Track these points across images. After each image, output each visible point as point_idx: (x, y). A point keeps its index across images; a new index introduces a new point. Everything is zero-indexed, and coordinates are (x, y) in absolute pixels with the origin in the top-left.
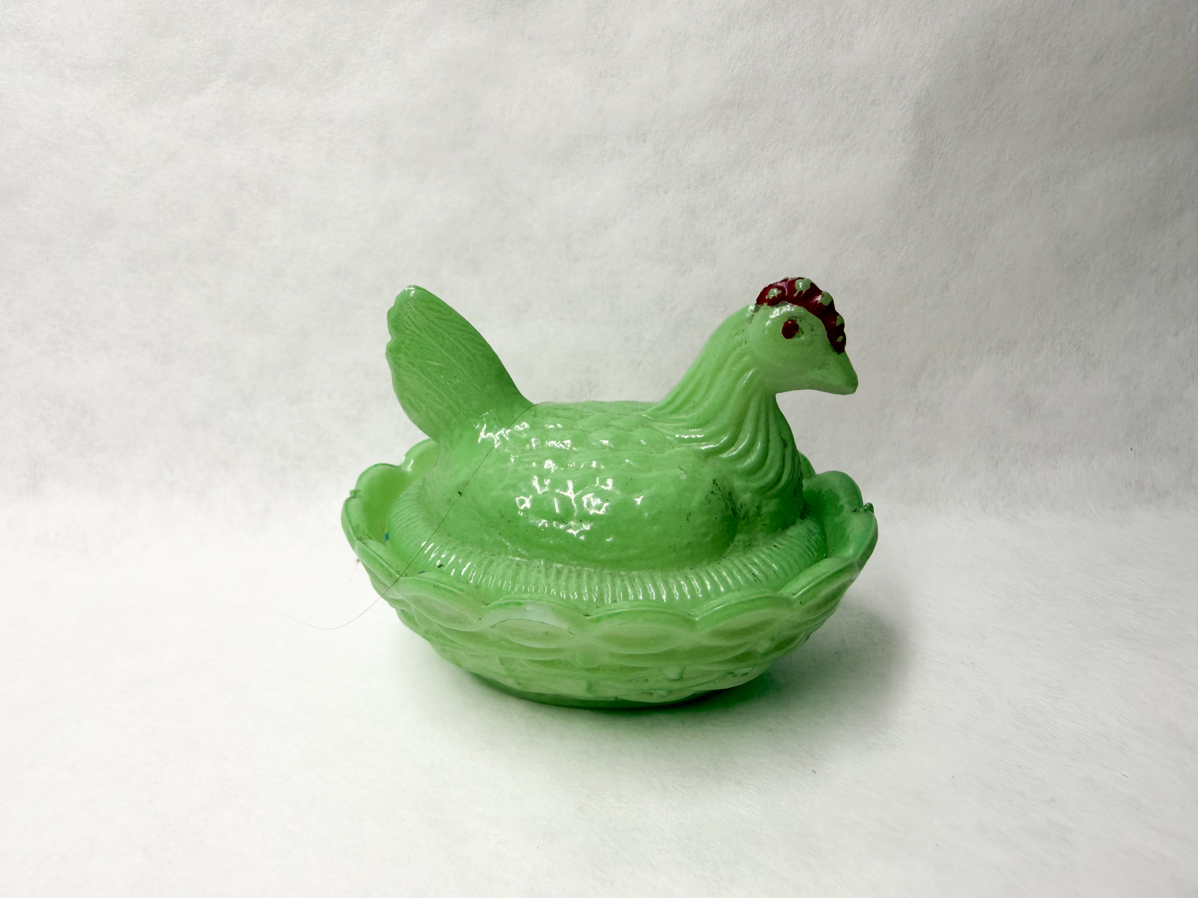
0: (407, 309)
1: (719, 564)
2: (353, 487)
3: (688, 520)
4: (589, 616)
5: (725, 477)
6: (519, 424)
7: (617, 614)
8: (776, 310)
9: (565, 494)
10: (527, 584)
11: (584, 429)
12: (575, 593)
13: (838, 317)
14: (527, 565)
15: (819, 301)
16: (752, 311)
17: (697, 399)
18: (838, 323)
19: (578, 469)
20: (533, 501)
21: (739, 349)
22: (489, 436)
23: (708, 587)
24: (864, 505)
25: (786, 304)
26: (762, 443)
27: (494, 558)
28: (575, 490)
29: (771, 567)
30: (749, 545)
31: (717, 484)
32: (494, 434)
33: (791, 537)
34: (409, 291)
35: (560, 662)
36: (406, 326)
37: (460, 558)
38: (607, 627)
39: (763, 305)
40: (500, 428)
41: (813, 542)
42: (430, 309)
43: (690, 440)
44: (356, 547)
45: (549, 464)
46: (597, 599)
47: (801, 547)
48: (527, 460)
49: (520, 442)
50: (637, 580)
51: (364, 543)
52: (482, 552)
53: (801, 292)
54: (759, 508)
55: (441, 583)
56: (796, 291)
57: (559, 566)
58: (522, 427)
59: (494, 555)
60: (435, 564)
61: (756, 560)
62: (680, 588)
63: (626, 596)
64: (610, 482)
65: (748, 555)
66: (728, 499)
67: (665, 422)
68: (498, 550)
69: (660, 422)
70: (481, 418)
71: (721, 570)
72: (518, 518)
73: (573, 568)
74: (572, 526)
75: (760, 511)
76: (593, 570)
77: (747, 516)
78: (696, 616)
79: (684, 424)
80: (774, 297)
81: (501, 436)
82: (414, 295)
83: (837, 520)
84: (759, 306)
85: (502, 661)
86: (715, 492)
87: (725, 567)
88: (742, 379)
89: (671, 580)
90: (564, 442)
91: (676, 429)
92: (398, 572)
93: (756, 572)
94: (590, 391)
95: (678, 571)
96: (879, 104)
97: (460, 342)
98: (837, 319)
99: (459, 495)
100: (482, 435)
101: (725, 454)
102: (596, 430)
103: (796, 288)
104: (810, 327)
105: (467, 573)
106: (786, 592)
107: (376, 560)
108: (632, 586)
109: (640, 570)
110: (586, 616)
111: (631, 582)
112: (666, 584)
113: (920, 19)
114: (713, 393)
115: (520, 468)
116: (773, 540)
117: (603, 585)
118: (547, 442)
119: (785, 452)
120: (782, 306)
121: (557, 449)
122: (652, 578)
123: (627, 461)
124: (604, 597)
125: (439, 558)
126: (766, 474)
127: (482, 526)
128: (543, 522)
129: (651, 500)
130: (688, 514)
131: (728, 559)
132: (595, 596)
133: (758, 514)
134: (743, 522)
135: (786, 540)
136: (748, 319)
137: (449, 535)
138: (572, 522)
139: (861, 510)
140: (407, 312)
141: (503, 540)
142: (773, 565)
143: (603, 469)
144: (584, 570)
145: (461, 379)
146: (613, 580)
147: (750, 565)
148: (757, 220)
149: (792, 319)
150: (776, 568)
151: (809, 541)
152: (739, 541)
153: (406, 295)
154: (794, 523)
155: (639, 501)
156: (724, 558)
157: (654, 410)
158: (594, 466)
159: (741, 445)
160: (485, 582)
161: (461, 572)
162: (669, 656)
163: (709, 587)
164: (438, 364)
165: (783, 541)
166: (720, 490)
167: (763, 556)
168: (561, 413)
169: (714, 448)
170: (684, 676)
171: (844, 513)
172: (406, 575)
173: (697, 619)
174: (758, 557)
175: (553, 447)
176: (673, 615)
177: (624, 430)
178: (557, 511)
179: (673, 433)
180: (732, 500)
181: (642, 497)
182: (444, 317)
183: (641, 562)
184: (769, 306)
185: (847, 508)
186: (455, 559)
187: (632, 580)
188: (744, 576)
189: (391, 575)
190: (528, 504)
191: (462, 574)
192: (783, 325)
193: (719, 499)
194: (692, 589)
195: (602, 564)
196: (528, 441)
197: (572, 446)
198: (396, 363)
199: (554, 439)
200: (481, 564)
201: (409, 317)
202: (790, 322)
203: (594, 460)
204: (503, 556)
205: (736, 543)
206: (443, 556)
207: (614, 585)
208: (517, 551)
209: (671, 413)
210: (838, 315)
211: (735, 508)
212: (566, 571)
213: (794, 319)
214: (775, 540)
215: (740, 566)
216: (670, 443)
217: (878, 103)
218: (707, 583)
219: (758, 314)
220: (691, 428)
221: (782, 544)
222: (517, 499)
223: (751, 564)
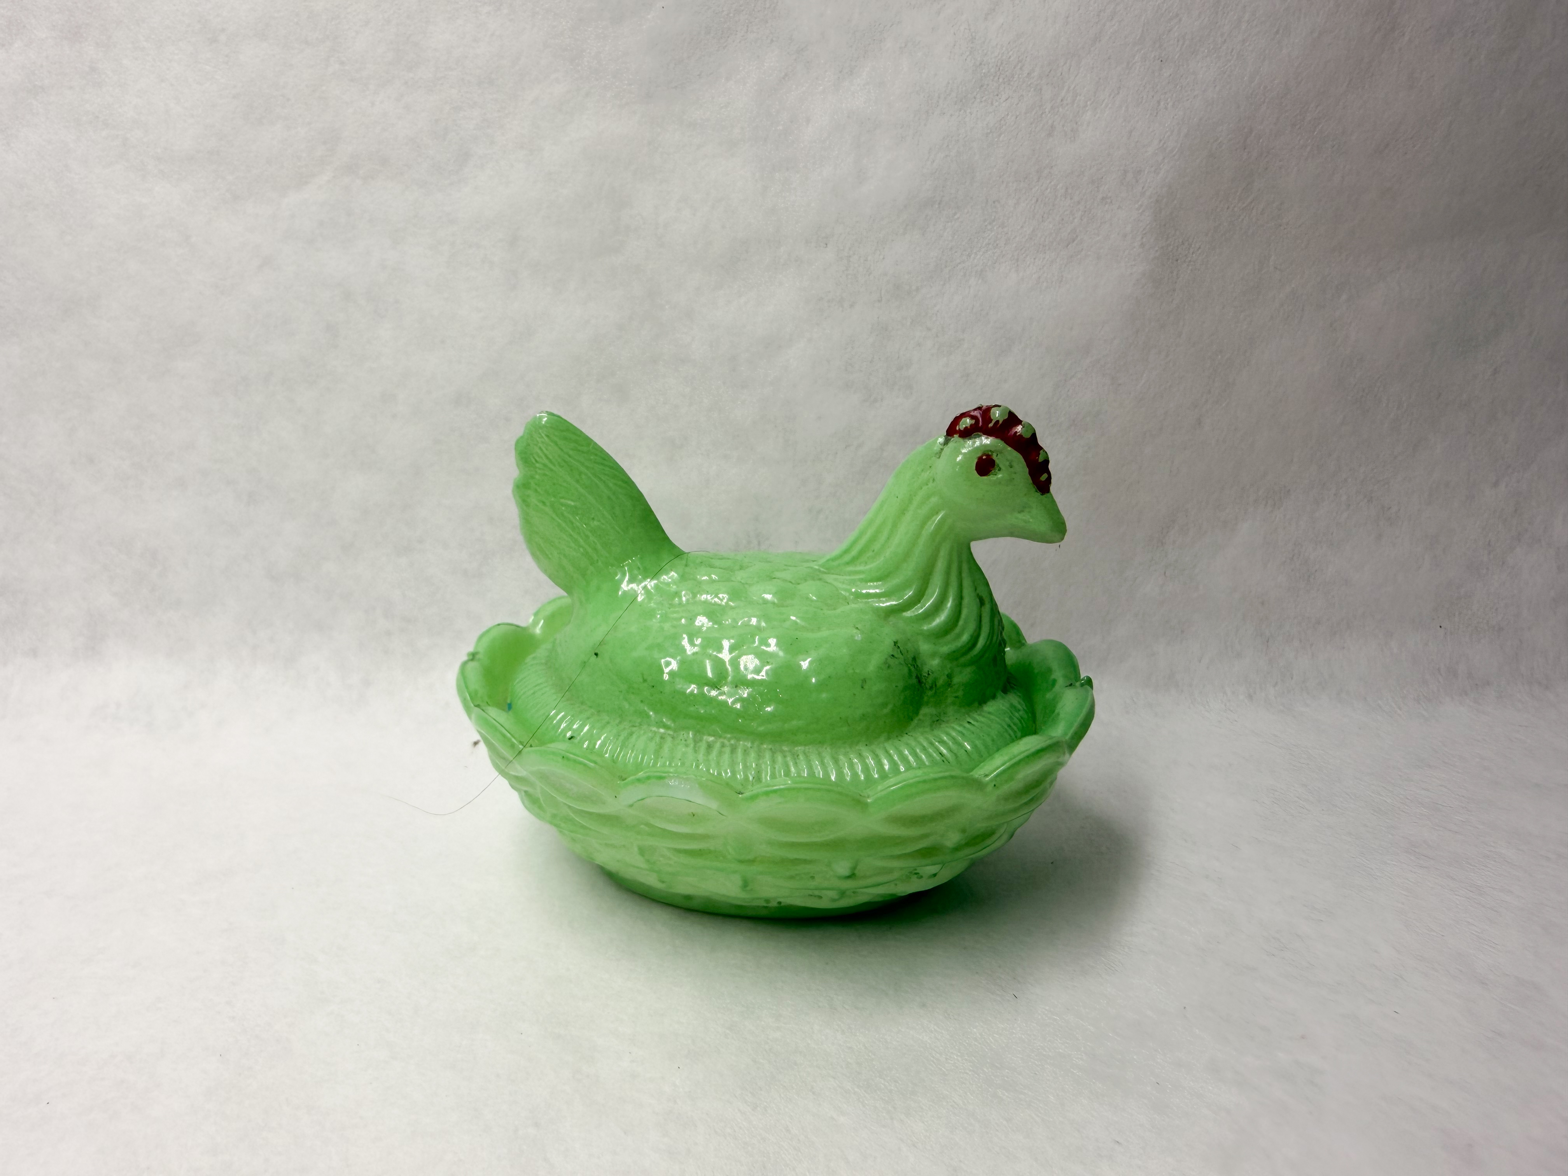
0: (538, 439)
1: (899, 740)
2: (471, 649)
3: (862, 687)
4: (742, 794)
5: (909, 640)
6: (667, 574)
7: (775, 791)
8: (968, 442)
9: (720, 655)
10: (672, 759)
11: (743, 581)
12: (729, 771)
13: (1041, 451)
14: (672, 738)
15: (1019, 432)
16: (941, 444)
17: (877, 546)
18: (1041, 459)
19: (734, 627)
20: (681, 663)
21: (925, 488)
22: (632, 588)
23: (885, 767)
24: (1082, 678)
25: (981, 436)
26: (954, 600)
27: (634, 729)
28: (731, 651)
29: (963, 746)
30: (938, 721)
31: (898, 647)
32: (638, 586)
33: (989, 713)
34: (541, 418)
35: (710, 852)
36: (537, 459)
37: (594, 729)
38: (762, 807)
39: (953, 437)
40: (644, 579)
41: (1016, 720)
42: (565, 439)
43: (869, 596)
44: (473, 716)
45: (702, 621)
46: (754, 778)
47: (1001, 725)
48: (675, 615)
49: (668, 596)
50: (801, 757)
51: (483, 710)
52: (620, 723)
53: (997, 422)
54: (950, 676)
55: (571, 753)
56: (991, 420)
57: (711, 739)
58: (670, 578)
59: (634, 726)
60: (565, 735)
61: (945, 738)
62: (852, 766)
63: (787, 773)
64: (773, 641)
65: (936, 732)
66: (911, 665)
67: (840, 575)
68: (639, 720)
69: (833, 574)
70: (623, 566)
71: (901, 748)
72: (663, 682)
73: (726, 742)
74: (726, 692)
75: (951, 681)
76: (750, 744)
77: (936, 685)
78: (868, 797)
79: (862, 576)
80: (966, 428)
81: (645, 588)
82: (546, 422)
83: (1049, 696)
84: (949, 437)
85: (642, 851)
86: (896, 656)
87: (907, 744)
88: (930, 523)
89: (841, 757)
90: (719, 596)
91: (853, 583)
92: (521, 743)
93: (944, 751)
94: (759, 544)
95: (851, 748)
96: (1111, 202)
97: (600, 478)
98: (1040, 454)
99: (596, 656)
100: (625, 586)
101: (909, 612)
102: (758, 582)
103: (992, 418)
104: (1008, 463)
105: (603, 745)
106: (977, 773)
107: (496, 729)
108: (796, 764)
109: (805, 745)
110: (739, 794)
111: (795, 759)
112: (836, 761)
113: (1159, 102)
114: (896, 540)
115: (667, 626)
116: (967, 716)
117: (761, 761)
118: (698, 596)
119: (981, 611)
120: (975, 438)
121: (711, 603)
122: (819, 754)
123: (793, 618)
124: (762, 775)
125: (570, 730)
126: (959, 636)
127: (621, 692)
128: (693, 688)
129: (820, 664)
130: (862, 680)
131: (912, 736)
132: (751, 774)
133: (949, 684)
134: (930, 693)
135: (984, 716)
136: (937, 453)
137: (582, 703)
138: (726, 687)
139: (1078, 684)
140: (538, 442)
141: (646, 708)
142: (966, 744)
143: (764, 627)
144: (739, 744)
145: (599, 521)
146: (773, 756)
147: (937, 743)
148: (963, 340)
149: (987, 453)
150: (969, 747)
151: (1011, 718)
152: (925, 715)
153: (537, 423)
154: (994, 697)
155: (805, 665)
156: (907, 734)
157: (828, 560)
158: (754, 624)
159: (928, 601)
160: (623, 756)
161: (595, 744)
162: (837, 845)
163: (887, 767)
164: (573, 504)
165: (978, 717)
166: (902, 654)
167: (954, 734)
168: (717, 563)
169: (895, 605)
170: (856, 872)
171: (1057, 688)
172: (531, 746)
173: (869, 801)
174: (948, 734)
175: (706, 602)
176: (840, 793)
177: (790, 582)
178: (710, 674)
179: (848, 587)
180: (917, 666)
181: (809, 660)
182: (579, 448)
183: (806, 736)
184: (960, 438)
185: (1061, 682)
186: (588, 730)
187: (795, 756)
188: (929, 755)
189: (513, 746)
190: (674, 665)
191: (597, 747)
192: (976, 461)
193: (900, 664)
194: (866, 769)
195: (762, 737)
196: (677, 594)
197: (729, 600)
198: (524, 501)
199: (708, 592)
200: (619, 736)
201: (540, 448)
202: (984, 457)
203: (754, 617)
204: (645, 727)
205: (920, 717)
206: (575, 727)
207: (774, 761)
208: (662, 722)
209: (848, 563)
210: (1041, 450)
211: (921, 675)
212: (718, 745)
213: (990, 453)
214: (969, 716)
215: (925, 744)
216: (845, 599)
217: (1109, 201)
218: (885, 762)
219: (948, 447)
220: (871, 581)
221: (977, 721)
222: (663, 661)
223: (939, 742)
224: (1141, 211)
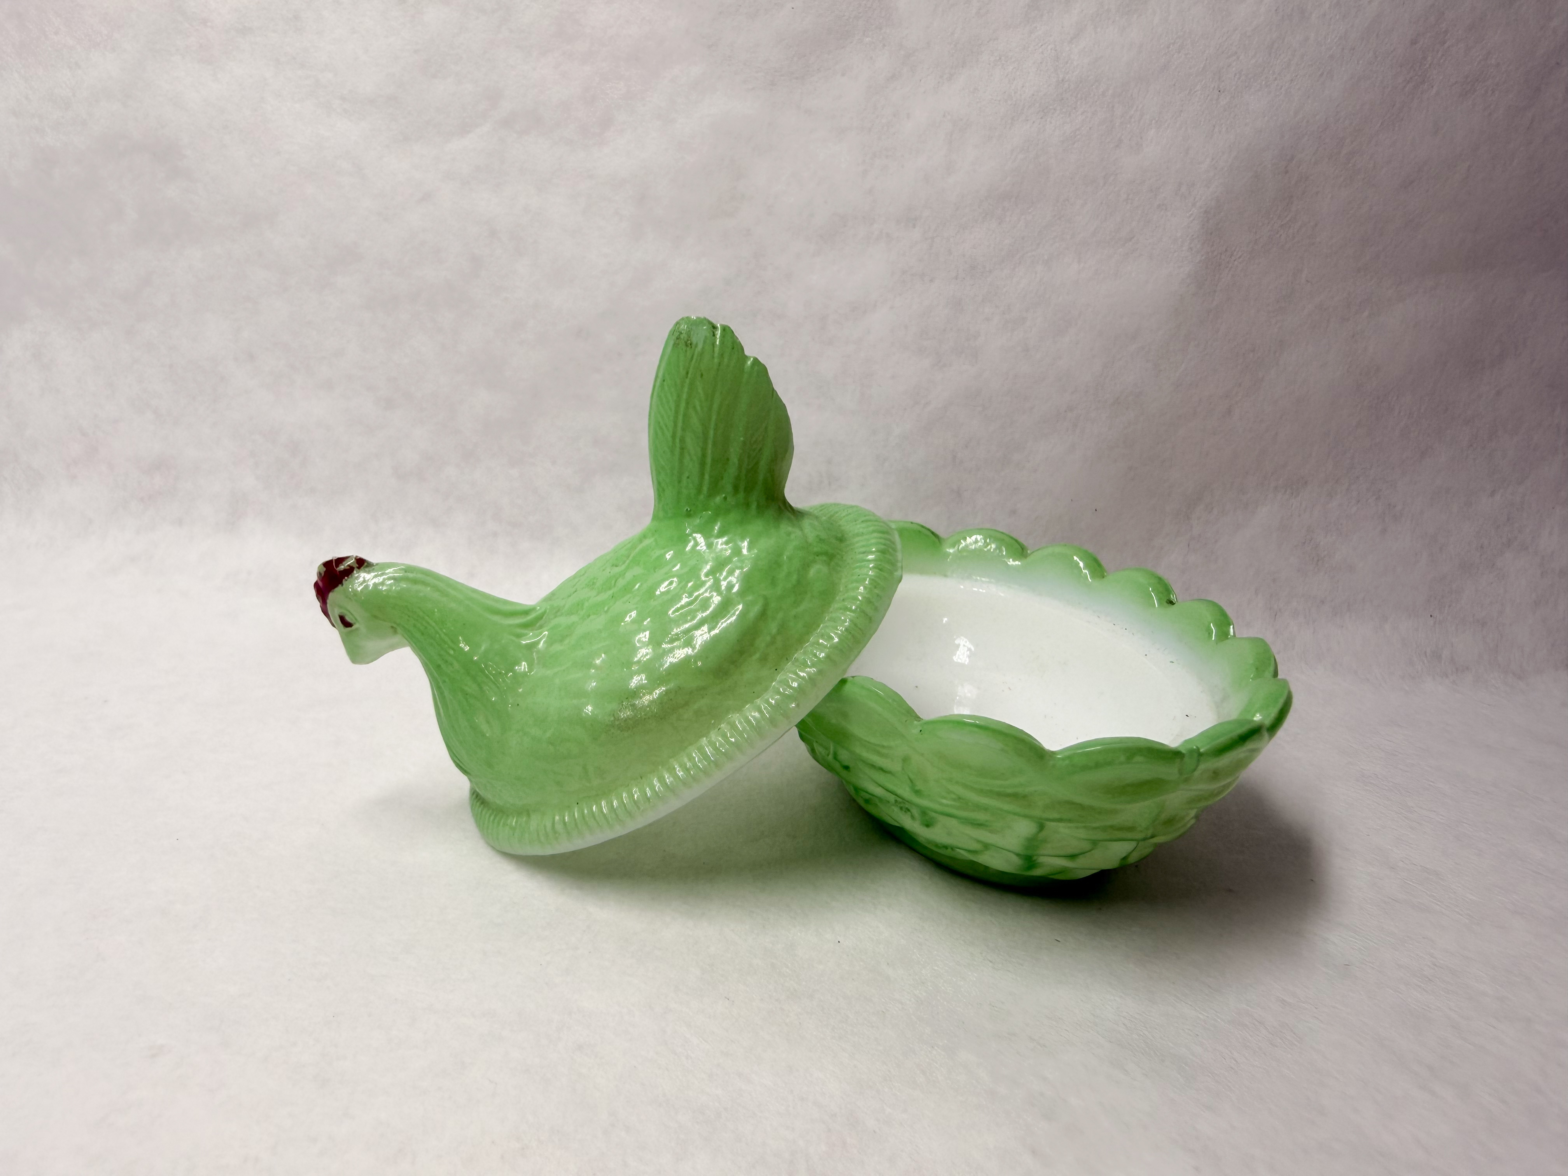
113: (1214, 127)
148: (1027, 318)
217: (1164, 208)
224: (1191, 219)
